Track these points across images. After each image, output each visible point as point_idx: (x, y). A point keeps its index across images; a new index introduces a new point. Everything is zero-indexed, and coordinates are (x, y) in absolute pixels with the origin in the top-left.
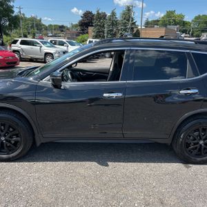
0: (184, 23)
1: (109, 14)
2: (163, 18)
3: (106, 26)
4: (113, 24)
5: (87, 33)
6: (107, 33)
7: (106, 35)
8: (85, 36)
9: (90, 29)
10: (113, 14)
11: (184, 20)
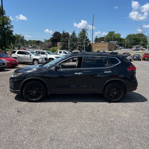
0: (121, 40)
1: (71, 34)
2: (106, 36)
3: (69, 41)
4: (73, 40)
5: (57, 46)
6: (70, 46)
7: (69, 47)
8: (55, 48)
9: (59, 44)
10: (74, 34)
11: (121, 37)
